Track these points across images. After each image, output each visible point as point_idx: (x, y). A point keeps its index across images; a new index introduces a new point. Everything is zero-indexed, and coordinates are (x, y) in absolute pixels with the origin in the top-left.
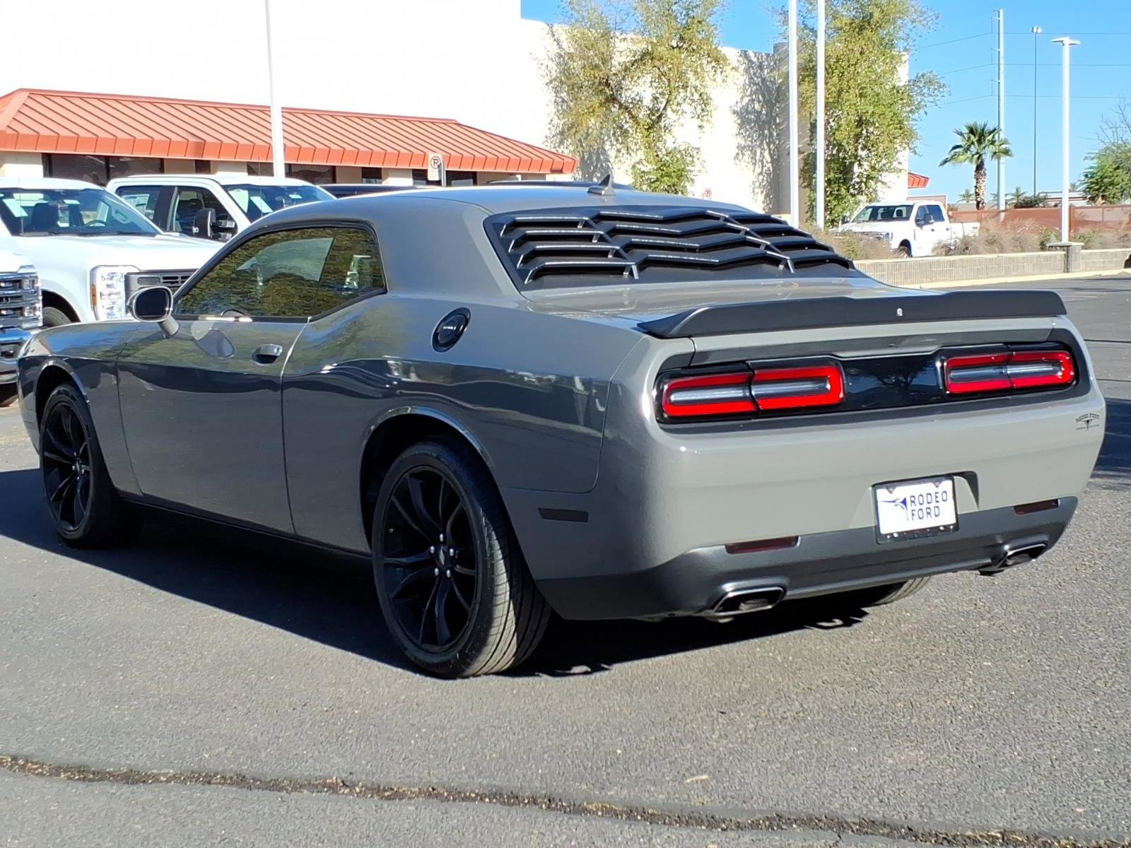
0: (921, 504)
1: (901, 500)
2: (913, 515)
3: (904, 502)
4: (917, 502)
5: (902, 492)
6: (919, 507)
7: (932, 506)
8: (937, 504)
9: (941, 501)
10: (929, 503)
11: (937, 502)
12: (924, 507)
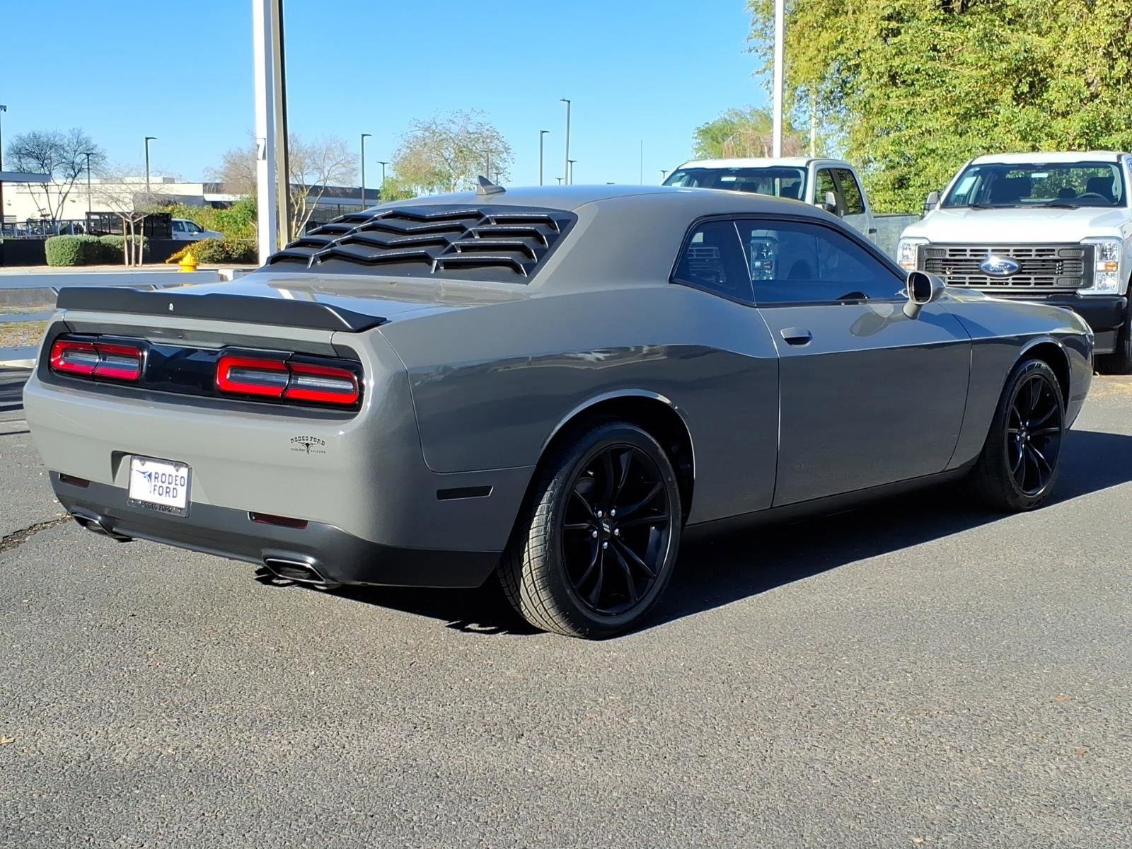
0: (163, 482)
1: (148, 474)
2: (155, 490)
3: (150, 476)
4: (160, 479)
5: (151, 467)
6: (160, 484)
7: (172, 486)
8: (175, 487)
9: (179, 485)
10: (169, 483)
11: (176, 484)
12: (165, 485)
